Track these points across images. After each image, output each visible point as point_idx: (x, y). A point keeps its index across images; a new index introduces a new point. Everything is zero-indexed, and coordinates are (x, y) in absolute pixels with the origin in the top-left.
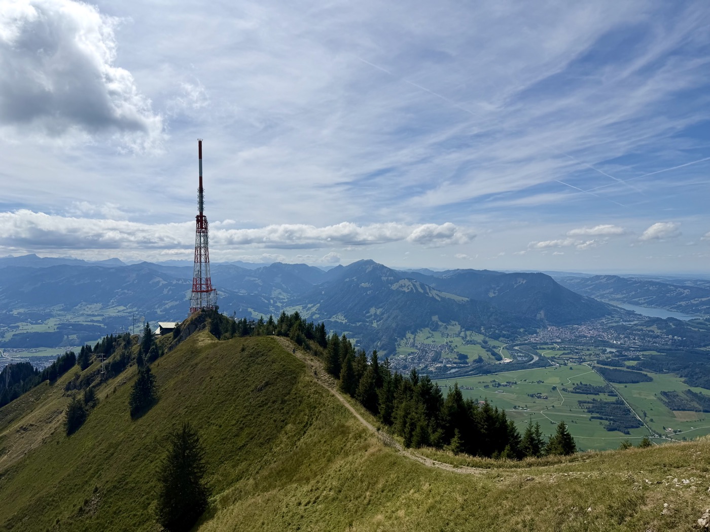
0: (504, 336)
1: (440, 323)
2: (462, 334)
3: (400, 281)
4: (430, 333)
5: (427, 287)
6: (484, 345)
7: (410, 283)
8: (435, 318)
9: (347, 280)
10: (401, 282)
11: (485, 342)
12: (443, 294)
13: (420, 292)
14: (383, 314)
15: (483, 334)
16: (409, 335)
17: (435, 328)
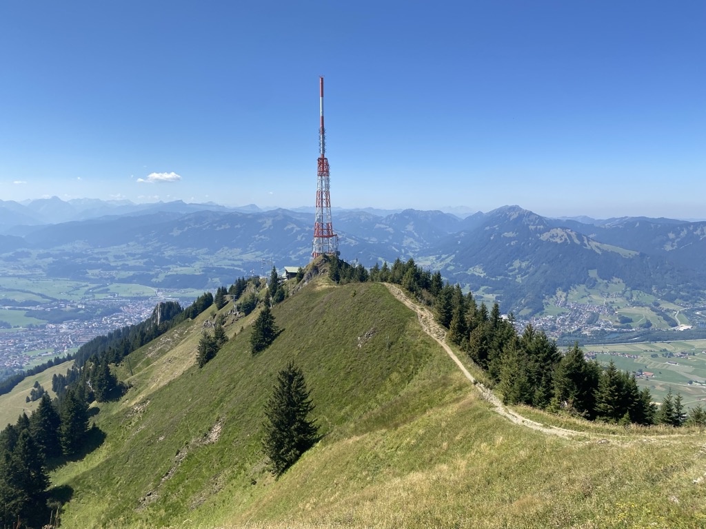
0: (682, 298)
1: (599, 280)
2: (628, 294)
3: (551, 230)
4: (586, 291)
5: (585, 238)
6: (655, 307)
7: (563, 233)
8: (593, 274)
9: (487, 228)
10: (553, 231)
11: (657, 305)
12: (606, 247)
13: (577, 244)
14: (528, 267)
15: (654, 295)
16: (559, 293)
17: (593, 285)
